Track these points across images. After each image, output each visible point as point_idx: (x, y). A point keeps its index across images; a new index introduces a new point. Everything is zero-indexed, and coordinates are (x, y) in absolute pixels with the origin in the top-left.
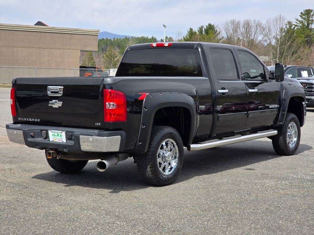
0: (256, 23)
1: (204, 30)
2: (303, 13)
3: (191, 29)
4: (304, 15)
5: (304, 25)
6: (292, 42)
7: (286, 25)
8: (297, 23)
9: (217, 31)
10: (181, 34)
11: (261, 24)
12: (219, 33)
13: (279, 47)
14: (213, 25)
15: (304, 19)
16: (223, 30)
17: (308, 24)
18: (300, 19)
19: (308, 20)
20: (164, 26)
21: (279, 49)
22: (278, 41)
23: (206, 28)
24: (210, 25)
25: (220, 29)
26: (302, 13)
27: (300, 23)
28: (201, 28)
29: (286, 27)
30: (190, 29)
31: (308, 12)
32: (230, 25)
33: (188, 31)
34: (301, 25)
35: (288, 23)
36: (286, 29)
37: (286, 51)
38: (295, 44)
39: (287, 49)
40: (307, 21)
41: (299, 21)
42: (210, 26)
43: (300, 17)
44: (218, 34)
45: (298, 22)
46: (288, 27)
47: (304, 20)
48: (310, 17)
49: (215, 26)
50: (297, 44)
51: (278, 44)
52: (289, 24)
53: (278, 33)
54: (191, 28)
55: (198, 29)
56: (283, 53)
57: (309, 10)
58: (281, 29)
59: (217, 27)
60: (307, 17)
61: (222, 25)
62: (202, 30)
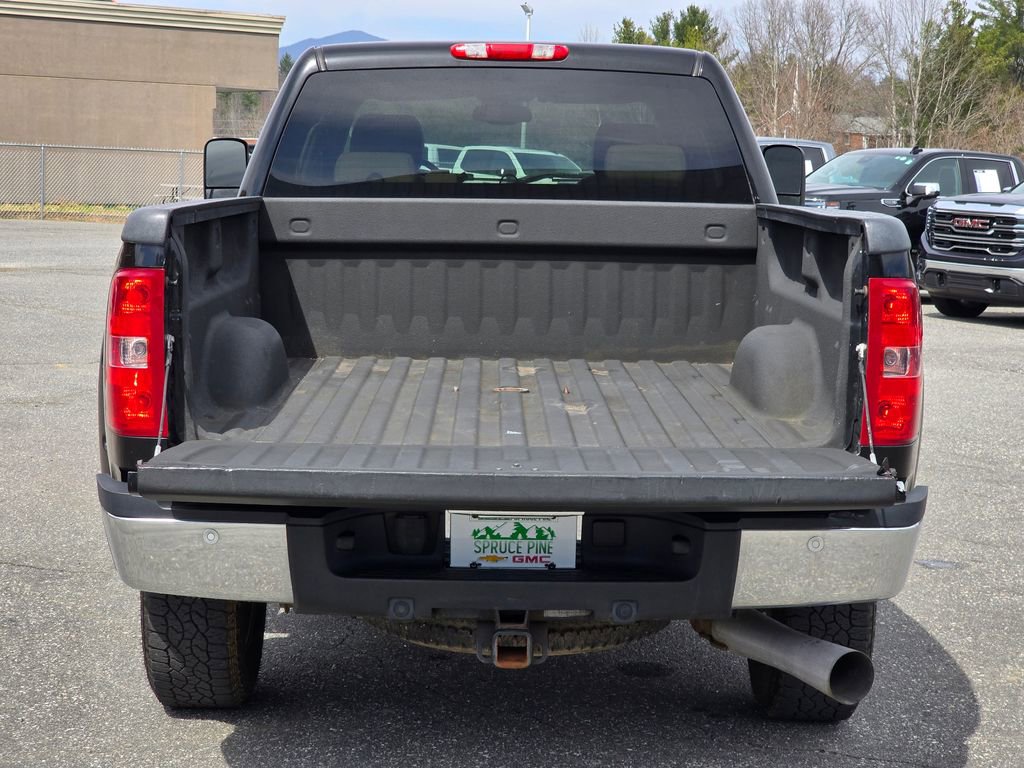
0: (847, 6)
1: (672, 27)
6: (964, 70)
7: (946, 12)
8: (984, 7)
9: (715, 31)
11: (864, 10)
12: (724, 38)
13: (918, 88)
14: (704, 12)
16: (738, 28)
20: (526, 9)
21: (917, 92)
22: (916, 65)
23: (679, 21)
24: (693, 11)
25: (726, 24)
27: (994, 8)
28: (664, 21)
29: (945, 20)
30: (624, 22)
32: (760, 11)
33: (618, 29)
34: (997, 14)
35: (950, 7)
36: (944, 28)
37: (944, 99)
38: (971, 77)
39: (947, 94)
41: (991, 1)
42: (695, 16)
44: (719, 43)
45: (987, 5)
46: (951, 21)
49: (711, 16)
50: (981, 78)
51: (916, 76)
52: (954, 10)
53: (917, 38)
54: (628, 19)
55: (655, 22)
56: (933, 106)
58: (929, 26)
59: (717, 16)
61: (735, 12)
62: (668, 26)
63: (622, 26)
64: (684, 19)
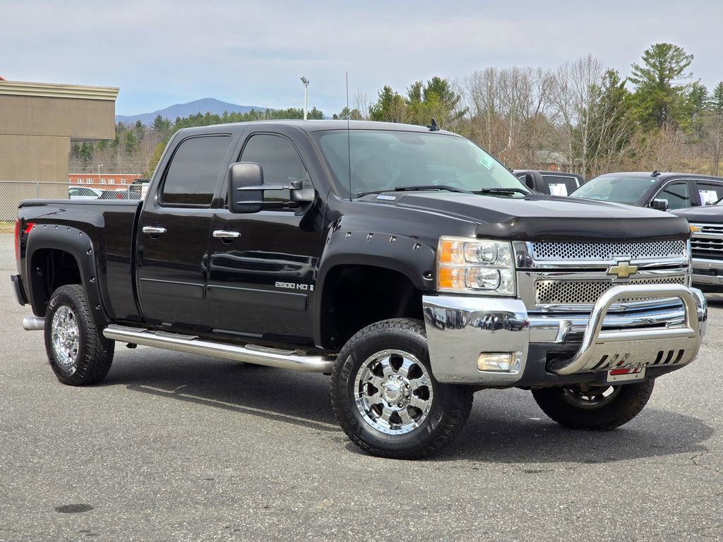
0: (543, 76)
1: (422, 92)
2: (651, 52)
3: (387, 90)
4: (652, 57)
5: (652, 79)
7: (604, 79)
8: (637, 75)
9: (452, 94)
10: (363, 100)
11: (554, 78)
12: (459, 98)
14: (444, 81)
15: (654, 66)
16: (468, 92)
17: (662, 79)
18: (643, 65)
19: (662, 70)
20: (304, 80)
23: (427, 88)
24: (436, 81)
25: (460, 90)
26: (647, 53)
27: (643, 75)
28: (416, 88)
30: (385, 89)
31: (662, 50)
32: (483, 80)
33: (381, 93)
34: (645, 79)
40: (659, 71)
41: (642, 70)
42: (437, 84)
43: (644, 63)
44: (455, 102)
45: (639, 73)
47: (652, 69)
48: (665, 62)
49: (449, 83)
54: (388, 86)
55: (410, 89)
57: (664, 45)
59: (453, 84)
60: (660, 62)
61: (466, 81)
62: (419, 91)
63: (384, 91)
64: (430, 86)
